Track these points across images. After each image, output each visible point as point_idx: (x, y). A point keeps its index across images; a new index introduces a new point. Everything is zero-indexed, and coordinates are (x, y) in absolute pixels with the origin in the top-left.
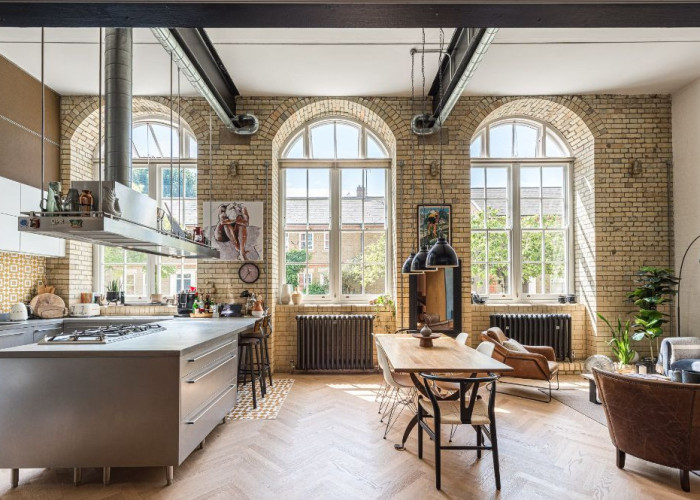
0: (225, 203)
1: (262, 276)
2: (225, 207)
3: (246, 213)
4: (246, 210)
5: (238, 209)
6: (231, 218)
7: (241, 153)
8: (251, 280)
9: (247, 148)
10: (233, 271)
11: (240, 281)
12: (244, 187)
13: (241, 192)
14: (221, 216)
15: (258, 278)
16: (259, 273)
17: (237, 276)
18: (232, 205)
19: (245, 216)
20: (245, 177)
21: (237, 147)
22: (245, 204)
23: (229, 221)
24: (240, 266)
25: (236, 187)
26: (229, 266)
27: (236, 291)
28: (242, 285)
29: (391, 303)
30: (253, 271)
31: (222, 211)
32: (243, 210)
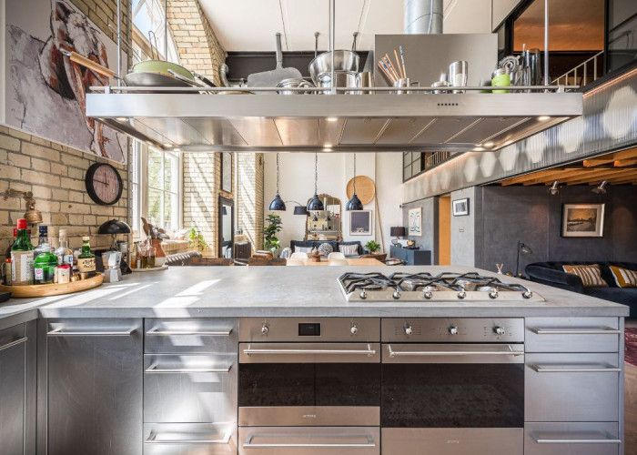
0: (67, 2)
2: (66, 11)
3: (105, 57)
4: (103, 48)
5: (91, 36)
6: (77, 48)
8: (110, 200)
10: (73, 173)
11: (88, 199)
14: (57, 24)
15: (119, 197)
16: (121, 188)
17: (81, 186)
18: (79, 18)
19: (103, 62)
22: (104, 39)
24: (86, 166)
26: (66, 159)
27: (79, 220)
28: (97, 209)
29: (200, 237)
30: (113, 182)
31: (59, 17)
32: (96, 46)
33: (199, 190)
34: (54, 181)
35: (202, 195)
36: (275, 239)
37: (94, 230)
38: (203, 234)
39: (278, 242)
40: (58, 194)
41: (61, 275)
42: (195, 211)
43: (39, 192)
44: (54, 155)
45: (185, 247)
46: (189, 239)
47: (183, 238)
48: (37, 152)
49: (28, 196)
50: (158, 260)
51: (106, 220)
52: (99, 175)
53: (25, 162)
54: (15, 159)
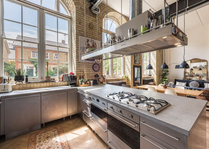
0: (88, 39)
1: (100, 69)
2: (88, 40)
3: (96, 44)
4: (95, 43)
5: (93, 42)
6: (90, 45)
7: (93, 20)
8: (97, 70)
9: (95, 19)
10: (90, 66)
11: (93, 71)
12: (94, 34)
13: (93, 36)
14: (87, 43)
15: (99, 70)
16: (99, 68)
17: (92, 68)
18: (91, 40)
19: (95, 45)
20: (94, 30)
21: (91, 17)
22: (95, 41)
23: (90, 46)
24: (93, 65)
25: (91, 33)
26: (89, 64)
27: (91, 74)
28: (94, 72)
29: (127, 77)
30: (98, 67)
31: (87, 42)
32: (94, 43)
33: (128, 64)
34: (87, 68)
35: (128, 66)
36: (166, 78)
37: (94, 76)
38: (129, 76)
39: (167, 79)
40: (88, 70)
41: (83, 83)
42: (127, 70)
43: (85, 70)
44: (87, 64)
45: (122, 80)
46: (124, 78)
47: (122, 77)
48: (84, 64)
49: (83, 71)
50: (104, 83)
51: (96, 74)
52: (95, 66)
53: (83, 66)
54: (82, 66)
